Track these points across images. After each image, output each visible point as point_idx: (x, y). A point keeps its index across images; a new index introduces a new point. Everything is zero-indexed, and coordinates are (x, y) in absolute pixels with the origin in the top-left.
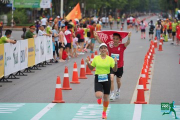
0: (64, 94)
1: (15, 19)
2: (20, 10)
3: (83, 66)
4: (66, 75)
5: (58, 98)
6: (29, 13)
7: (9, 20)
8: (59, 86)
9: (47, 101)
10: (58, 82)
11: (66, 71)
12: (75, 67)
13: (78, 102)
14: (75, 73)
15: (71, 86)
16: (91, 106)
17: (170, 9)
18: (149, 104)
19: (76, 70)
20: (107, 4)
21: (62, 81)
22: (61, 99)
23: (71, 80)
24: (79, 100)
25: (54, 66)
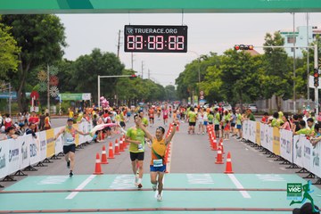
0: (103, 167)
1: (63, 109)
2: (66, 102)
3: (117, 145)
4: (104, 152)
5: (98, 171)
6: (73, 104)
7: (58, 110)
8: (99, 161)
9: (89, 173)
10: (98, 158)
11: (104, 149)
12: (111, 145)
13: (113, 173)
14: (111, 151)
15: (108, 161)
16: (124, 176)
17: (184, 97)
18: (171, 172)
19: (111, 148)
20: (135, 95)
21: (101, 156)
22: (100, 171)
23: (107, 156)
24: (114, 172)
25: (94, 145)
